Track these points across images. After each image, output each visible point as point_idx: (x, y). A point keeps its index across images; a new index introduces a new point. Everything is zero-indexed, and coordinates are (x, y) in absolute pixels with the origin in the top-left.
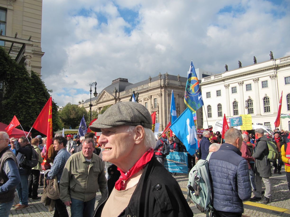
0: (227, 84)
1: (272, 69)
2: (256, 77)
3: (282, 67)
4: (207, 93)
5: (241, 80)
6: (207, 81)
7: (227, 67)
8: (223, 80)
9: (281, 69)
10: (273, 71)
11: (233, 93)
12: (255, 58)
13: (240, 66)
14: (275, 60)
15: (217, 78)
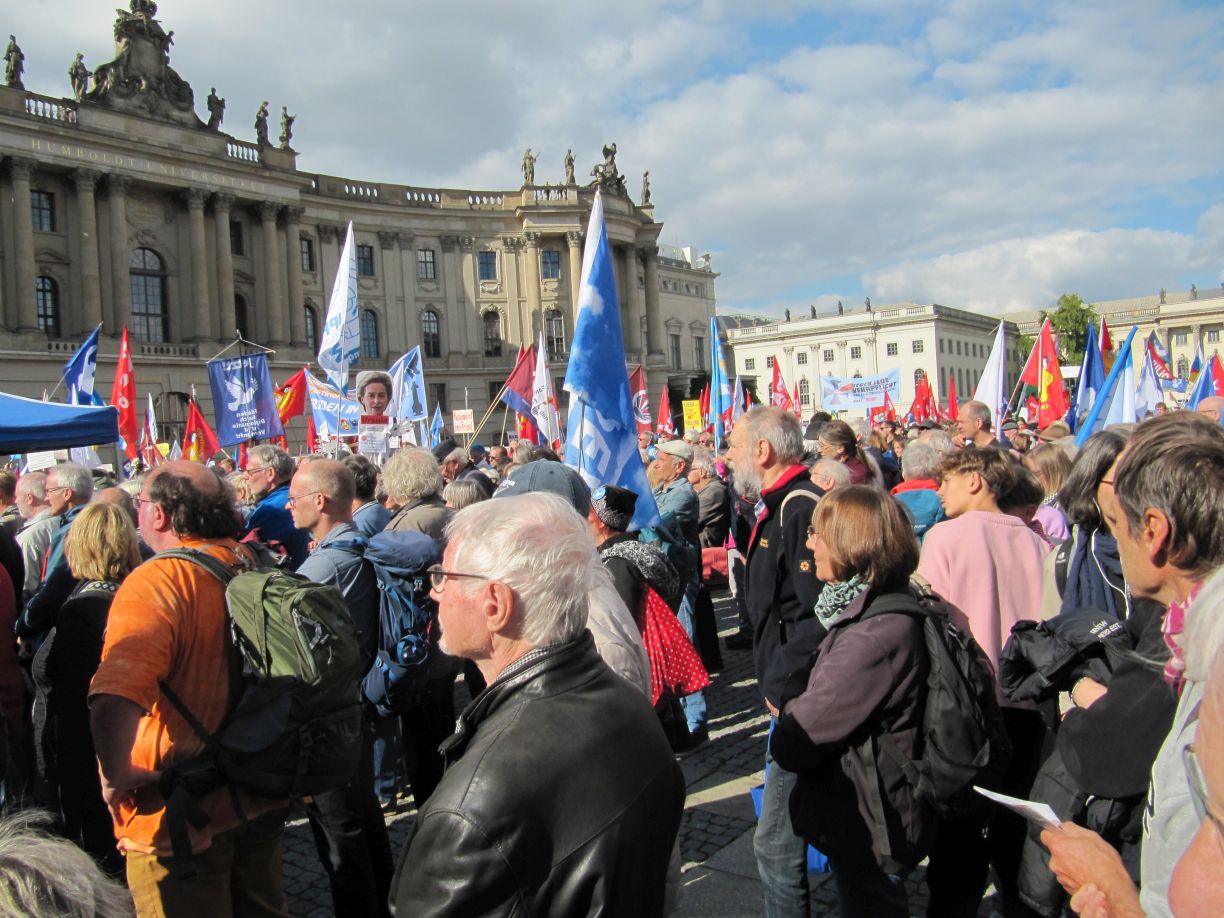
0: (790, 346)
1: (869, 327)
2: (843, 340)
3: (884, 326)
4: (747, 360)
5: (816, 343)
6: (746, 336)
7: (788, 313)
8: (782, 339)
9: (882, 330)
10: (869, 331)
11: (799, 363)
12: (840, 304)
13: (814, 315)
14: (874, 313)
15: (768, 333)
